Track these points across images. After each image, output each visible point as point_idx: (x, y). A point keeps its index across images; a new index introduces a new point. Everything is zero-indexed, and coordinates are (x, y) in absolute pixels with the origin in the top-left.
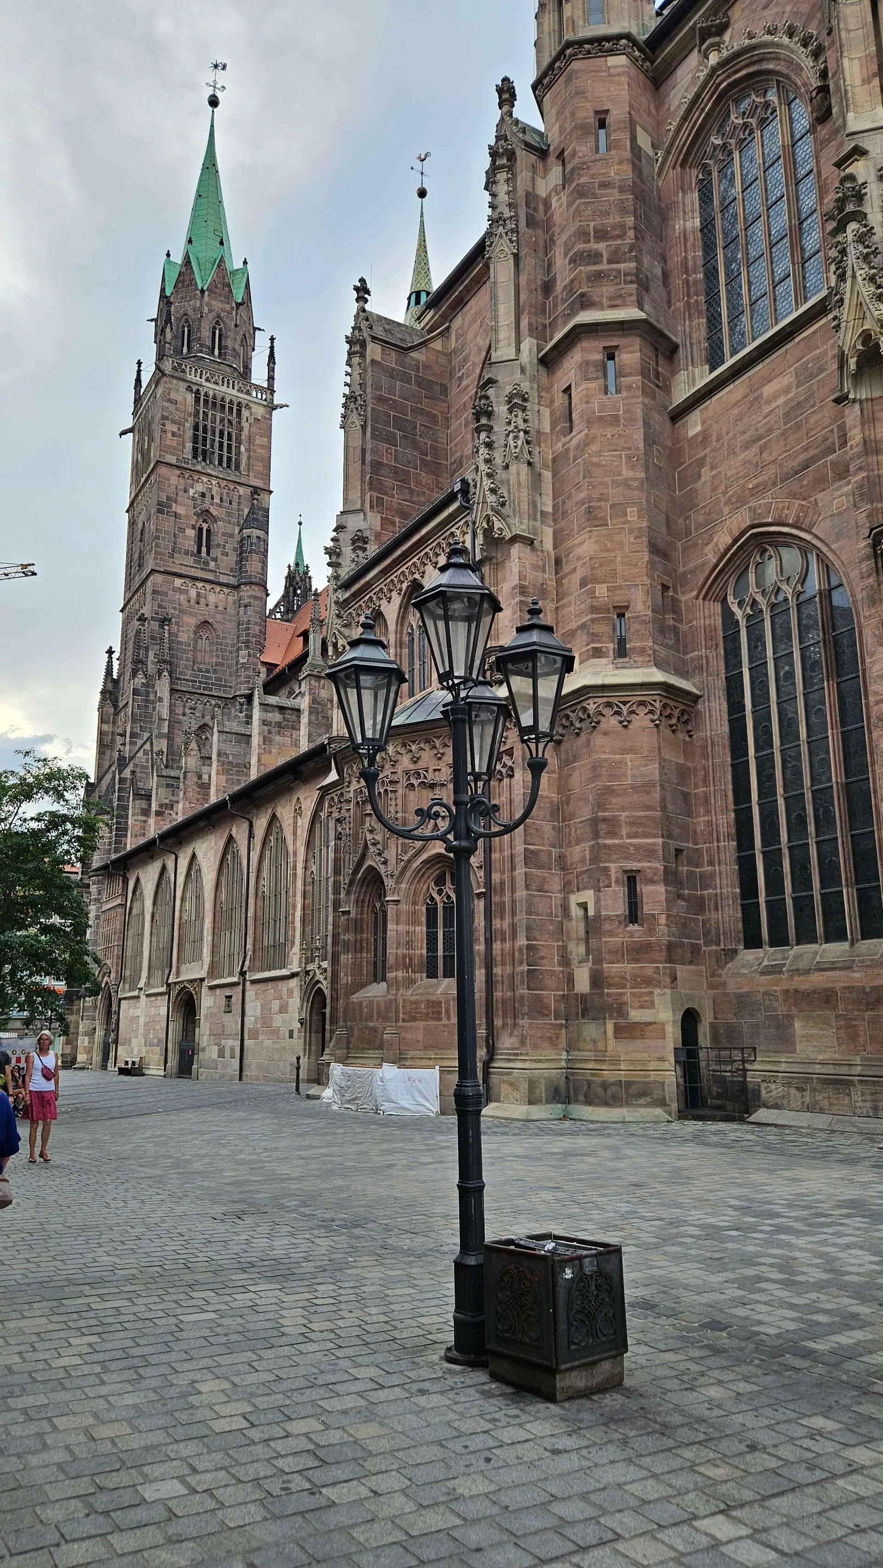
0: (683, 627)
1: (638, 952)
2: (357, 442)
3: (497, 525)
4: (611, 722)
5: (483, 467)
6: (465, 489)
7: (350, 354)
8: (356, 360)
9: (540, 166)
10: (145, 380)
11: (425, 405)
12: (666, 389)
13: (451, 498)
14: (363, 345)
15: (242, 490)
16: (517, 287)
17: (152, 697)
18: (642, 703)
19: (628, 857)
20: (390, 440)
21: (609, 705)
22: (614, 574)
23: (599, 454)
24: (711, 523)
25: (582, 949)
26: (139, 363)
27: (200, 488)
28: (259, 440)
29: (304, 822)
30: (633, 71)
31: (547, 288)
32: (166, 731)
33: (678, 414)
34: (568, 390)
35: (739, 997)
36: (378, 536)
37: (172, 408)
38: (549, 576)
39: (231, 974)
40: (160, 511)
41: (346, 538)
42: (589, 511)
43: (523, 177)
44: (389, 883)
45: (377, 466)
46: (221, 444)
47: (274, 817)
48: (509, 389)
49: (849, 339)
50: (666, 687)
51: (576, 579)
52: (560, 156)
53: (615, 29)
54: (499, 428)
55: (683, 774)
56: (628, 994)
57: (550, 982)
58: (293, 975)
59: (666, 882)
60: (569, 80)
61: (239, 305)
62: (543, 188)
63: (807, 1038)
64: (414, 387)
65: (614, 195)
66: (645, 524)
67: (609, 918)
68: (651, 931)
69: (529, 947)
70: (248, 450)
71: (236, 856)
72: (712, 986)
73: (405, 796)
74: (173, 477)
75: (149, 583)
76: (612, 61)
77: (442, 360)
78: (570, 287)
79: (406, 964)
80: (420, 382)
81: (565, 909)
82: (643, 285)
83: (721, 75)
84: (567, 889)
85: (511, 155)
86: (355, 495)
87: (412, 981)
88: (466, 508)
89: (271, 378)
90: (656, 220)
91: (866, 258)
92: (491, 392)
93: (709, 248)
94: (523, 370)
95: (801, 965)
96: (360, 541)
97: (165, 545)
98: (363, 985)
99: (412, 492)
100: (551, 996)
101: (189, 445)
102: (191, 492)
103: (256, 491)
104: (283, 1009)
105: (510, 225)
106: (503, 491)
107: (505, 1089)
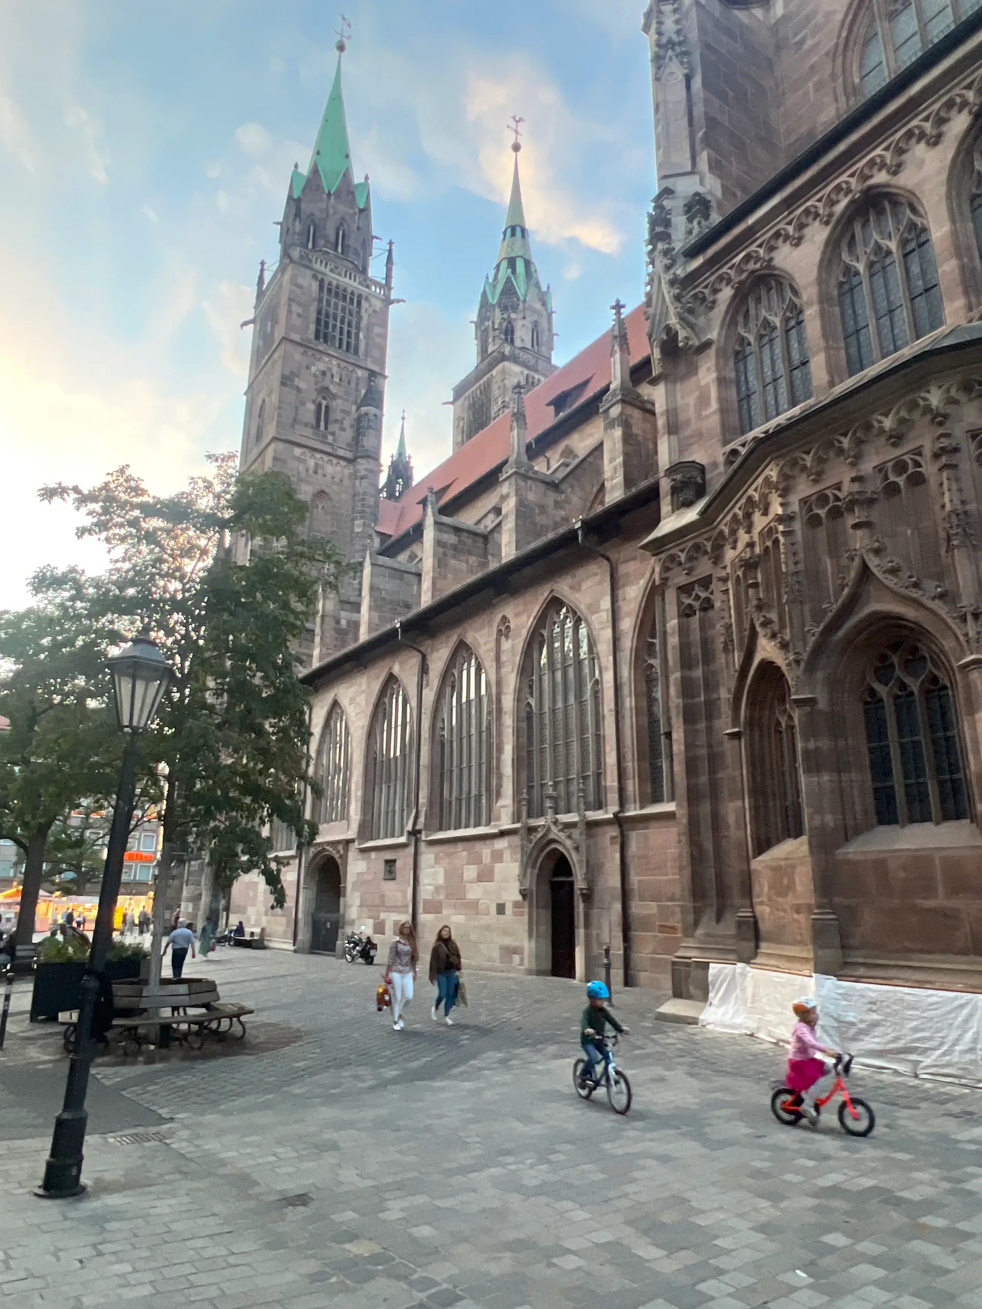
10: (268, 277)
15: (360, 373)
26: (263, 263)
27: (321, 366)
28: (377, 330)
37: (298, 292)
40: (283, 384)
46: (341, 330)
61: (361, 211)
70: (366, 337)
74: (296, 354)
75: (271, 450)
89: (388, 276)
97: (287, 416)
101: (312, 327)
102: (313, 369)
103: (373, 374)
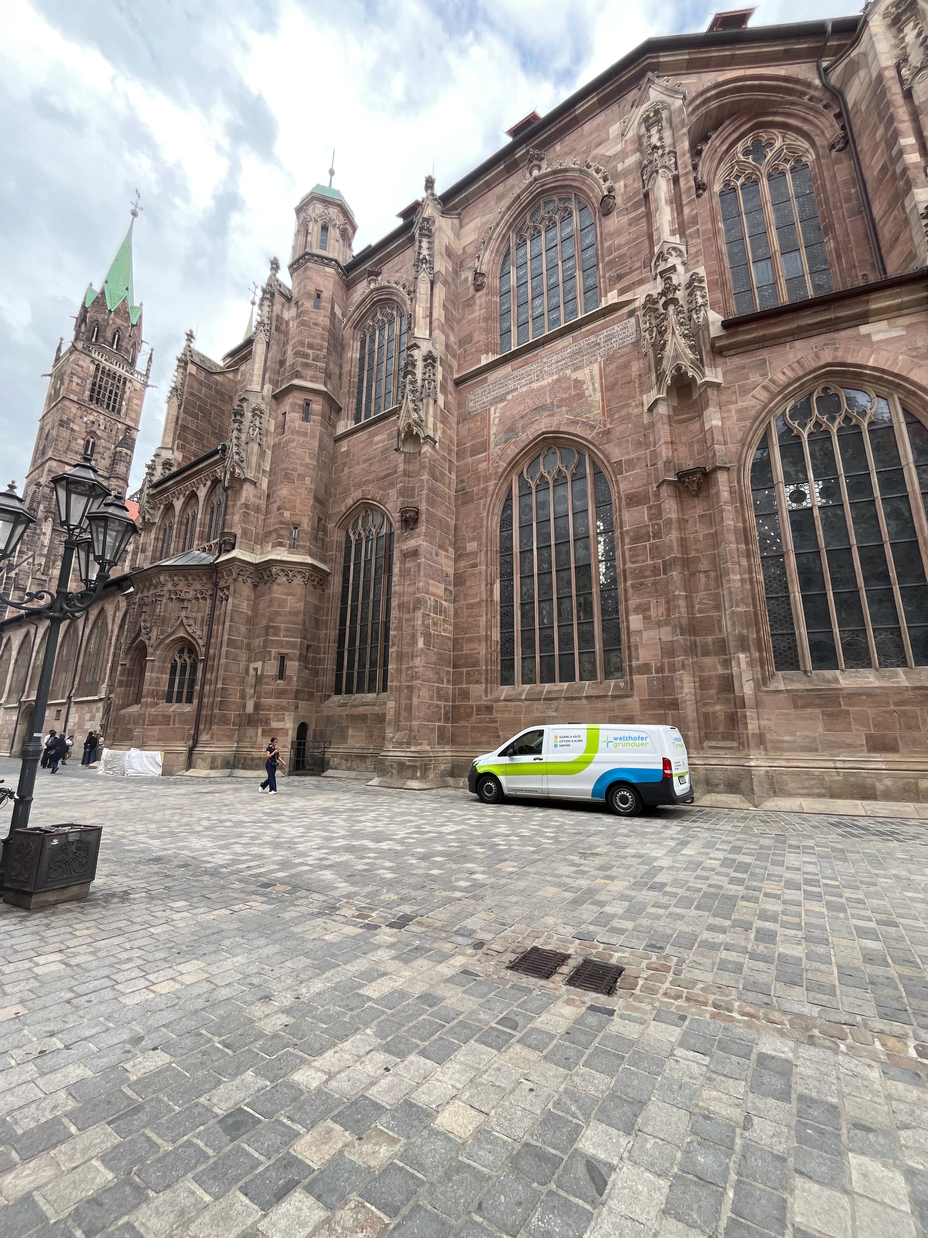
0: (328, 539)
1: (280, 694)
2: (175, 412)
3: (237, 471)
4: (283, 579)
5: (234, 440)
6: (224, 449)
7: (179, 366)
8: (181, 370)
9: (286, 305)
10: (64, 349)
11: (218, 403)
12: (334, 427)
13: (216, 452)
14: (186, 363)
15: (120, 426)
16: (266, 358)
17: (38, 531)
18: (300, 572)
19: (282, 647)
20: (195, 416)
21: (283, 570)
22: (294, 507)
23: (295, 448)
24: (346, 492)
25: (252, 691)
26: (62, 339)
27: (91, 418)
28: (135, 401)
29: (120, 615)
30: (337, 278)
31: (282, 363)
32: (45, 552)
33: (338, 440)
34: (284, 414)
35: (328, 717)
36: (179, 464)
37: (79, 369)
38: (263, 502)
39: (62, 698)
40: (61, 425)
41: (159, 461)
42: (286, 474)
43: (277, 308)
44: (150, 650)
45: (184, 428)
46: (110, 398)
47: (102, 609)
48: (254, 405)
49: (402, 424)
50: (312, 565)
51: (275, 506)
52: (297, 303)
53: (330, 255)
54: (246, 422)
55: (317, 609)
56: (272, 714)
57: (233, 707)
58: (101, 700)
59: (300, 660)
60: (305, 270)
61: (133, 326)
62: (286, 315)
63: (353, 737)
64: (213, 393)
65: (320, 330)
66: (313, 486)
67: (268, 676)
68: (288, 684)
69: (223, 689)
70: (127, 405)
71: (76, 630)
72: (317, 712)
73: (166, 604)
74: (74, 409)
75: (47, 465)
76: (327, 269)
77: (232, 384)
78: (292, 366)
79: (154, 694)
80: (217, 391)
81: (247, 671)
82: (328, 375)
83: (374, 295)
84: (249, 660)
85: (273, 295)
86: (169, 440)
87: (156, 704)
88: (223, 459)
89: (148, 370)
90: (339, 348)
91: (413, 391)
92: (245, 404)
93: (362, 369)
94: (263, 398)
95: (356, 703)
96: (167, 464)
97: (62, 446)
98: (129, 705)
99: (204, 446)
100: (232, 714)
101: (87, 393)
102: (85, 419)
103: (129, 428)
104: (92, 719)
105: (267, 327)
106: (243, 455)
107: (199, 762)
